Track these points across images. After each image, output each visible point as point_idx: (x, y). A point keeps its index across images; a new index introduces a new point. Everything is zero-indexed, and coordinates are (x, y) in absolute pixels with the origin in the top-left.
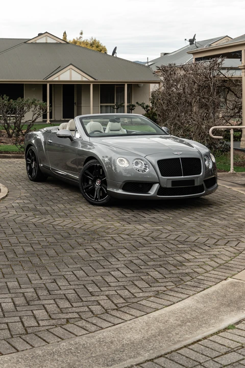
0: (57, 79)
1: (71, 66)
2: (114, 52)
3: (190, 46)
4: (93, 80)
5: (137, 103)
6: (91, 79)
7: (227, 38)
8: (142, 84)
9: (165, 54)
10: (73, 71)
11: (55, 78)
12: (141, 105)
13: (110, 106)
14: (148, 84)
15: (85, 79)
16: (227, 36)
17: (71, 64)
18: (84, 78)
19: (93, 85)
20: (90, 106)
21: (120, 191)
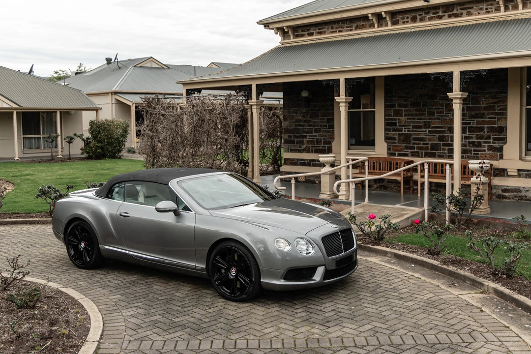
2: (31, 71)
3: (107, 66)
4: (17, 106)
5: (75, 135)
6: (15, 106)
8: (74, 112)
12: (79, 137)
13: (35, 138)
14: (80, 111)
15: (5, 106)
16: (152, 57)
18: (4, 104)
19: (17, 112)
21: (282, 282)
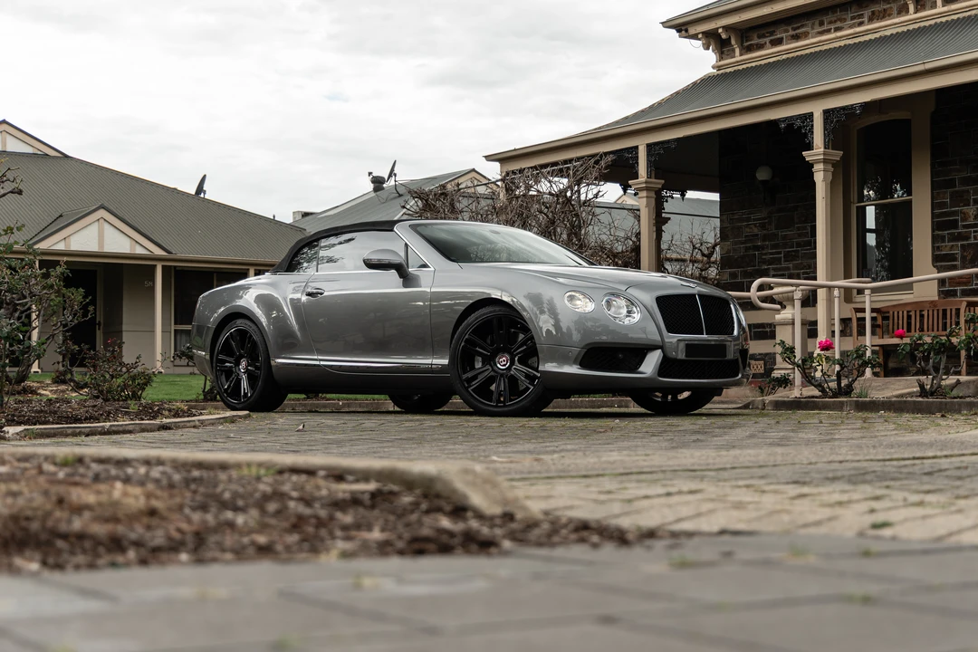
0: (61, 247)
1: (102, 213)
2: (200, 189)
4: (163, 254)
6: (158, 252)
7: (473, 174)
9: (306, 215)
10: (106, 226)
11: (55, 243)
15: (139, 251)
16: (474, 170)
17: (102, 207)
18: (137, 247)
19: (163, 266)
20: (153, 331)
21: (574, 369)
